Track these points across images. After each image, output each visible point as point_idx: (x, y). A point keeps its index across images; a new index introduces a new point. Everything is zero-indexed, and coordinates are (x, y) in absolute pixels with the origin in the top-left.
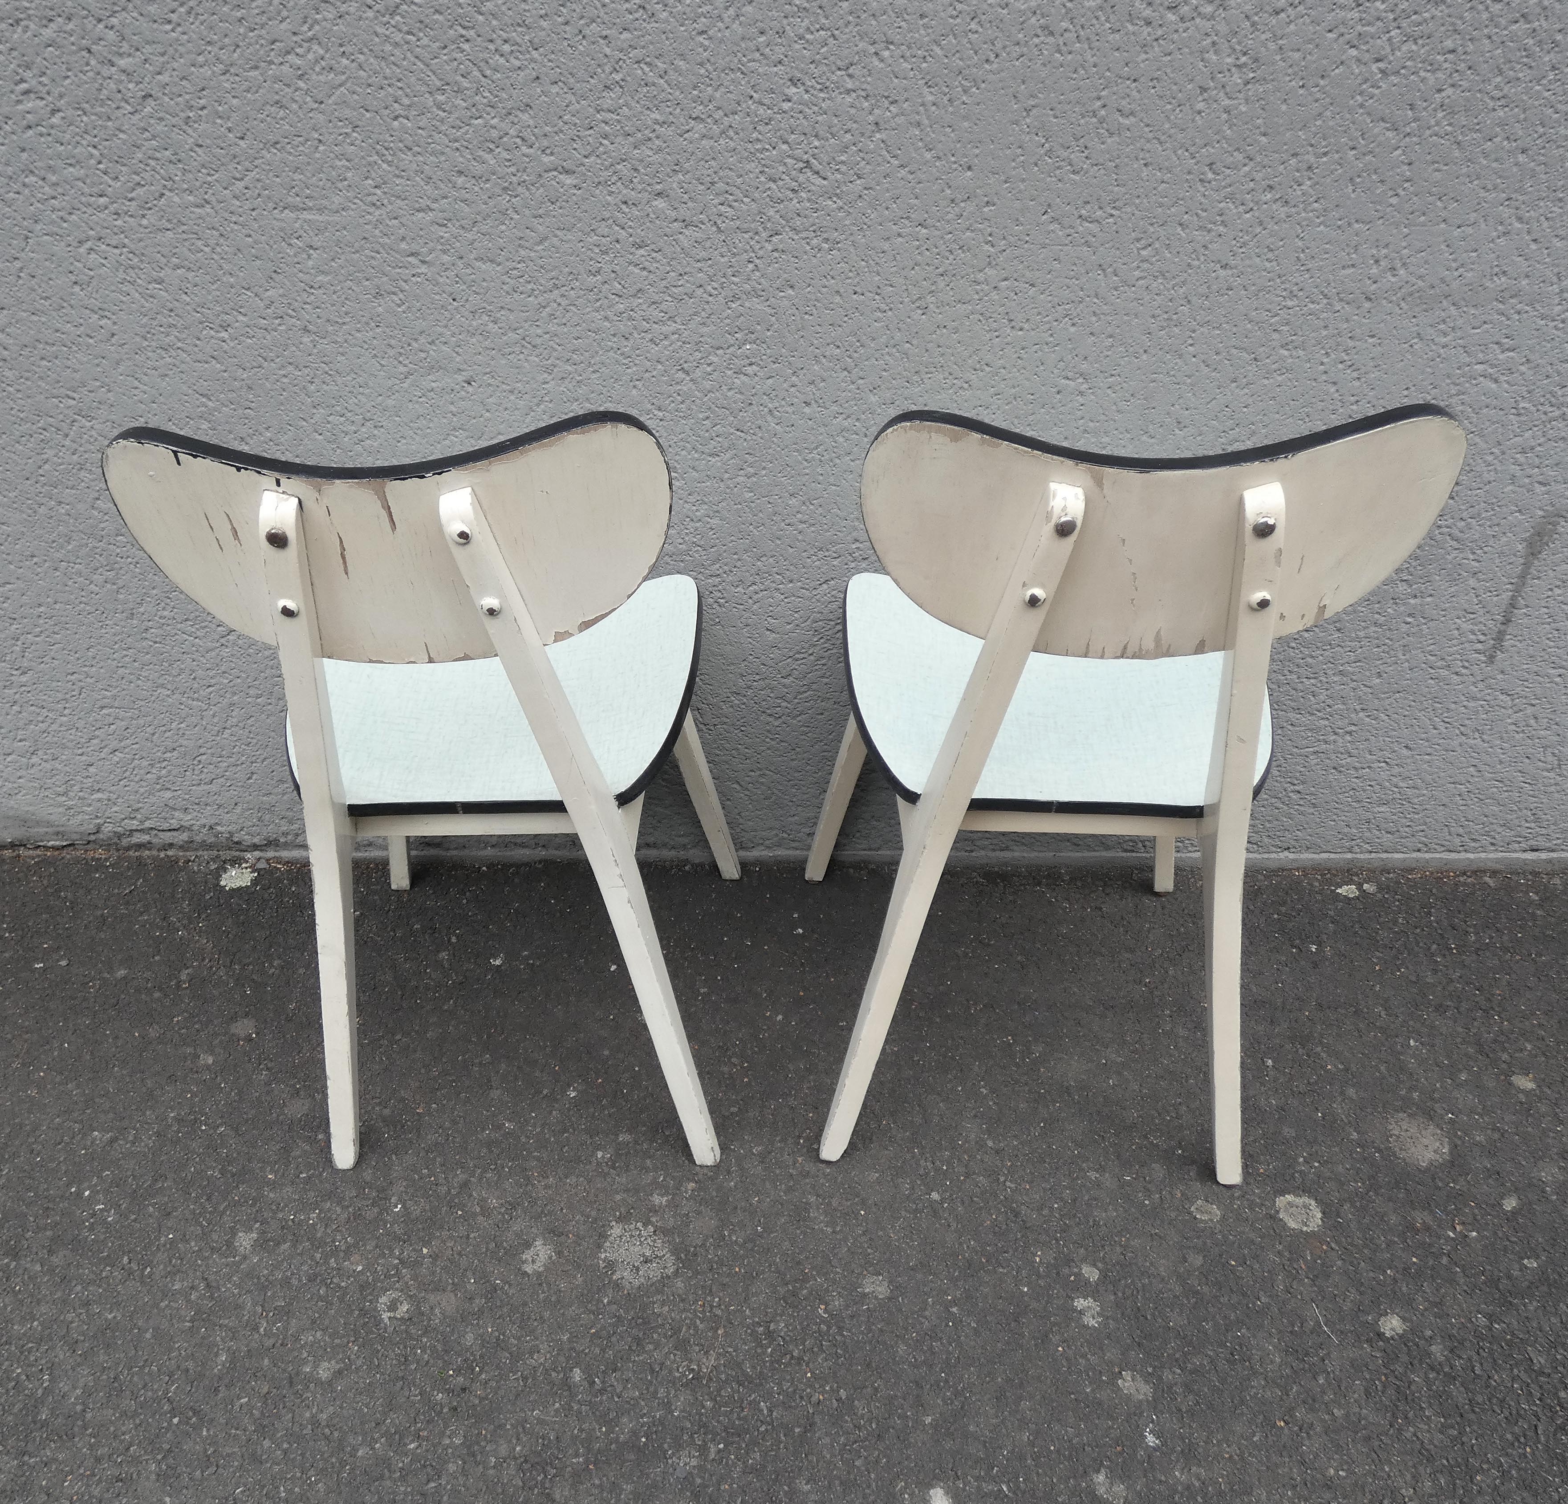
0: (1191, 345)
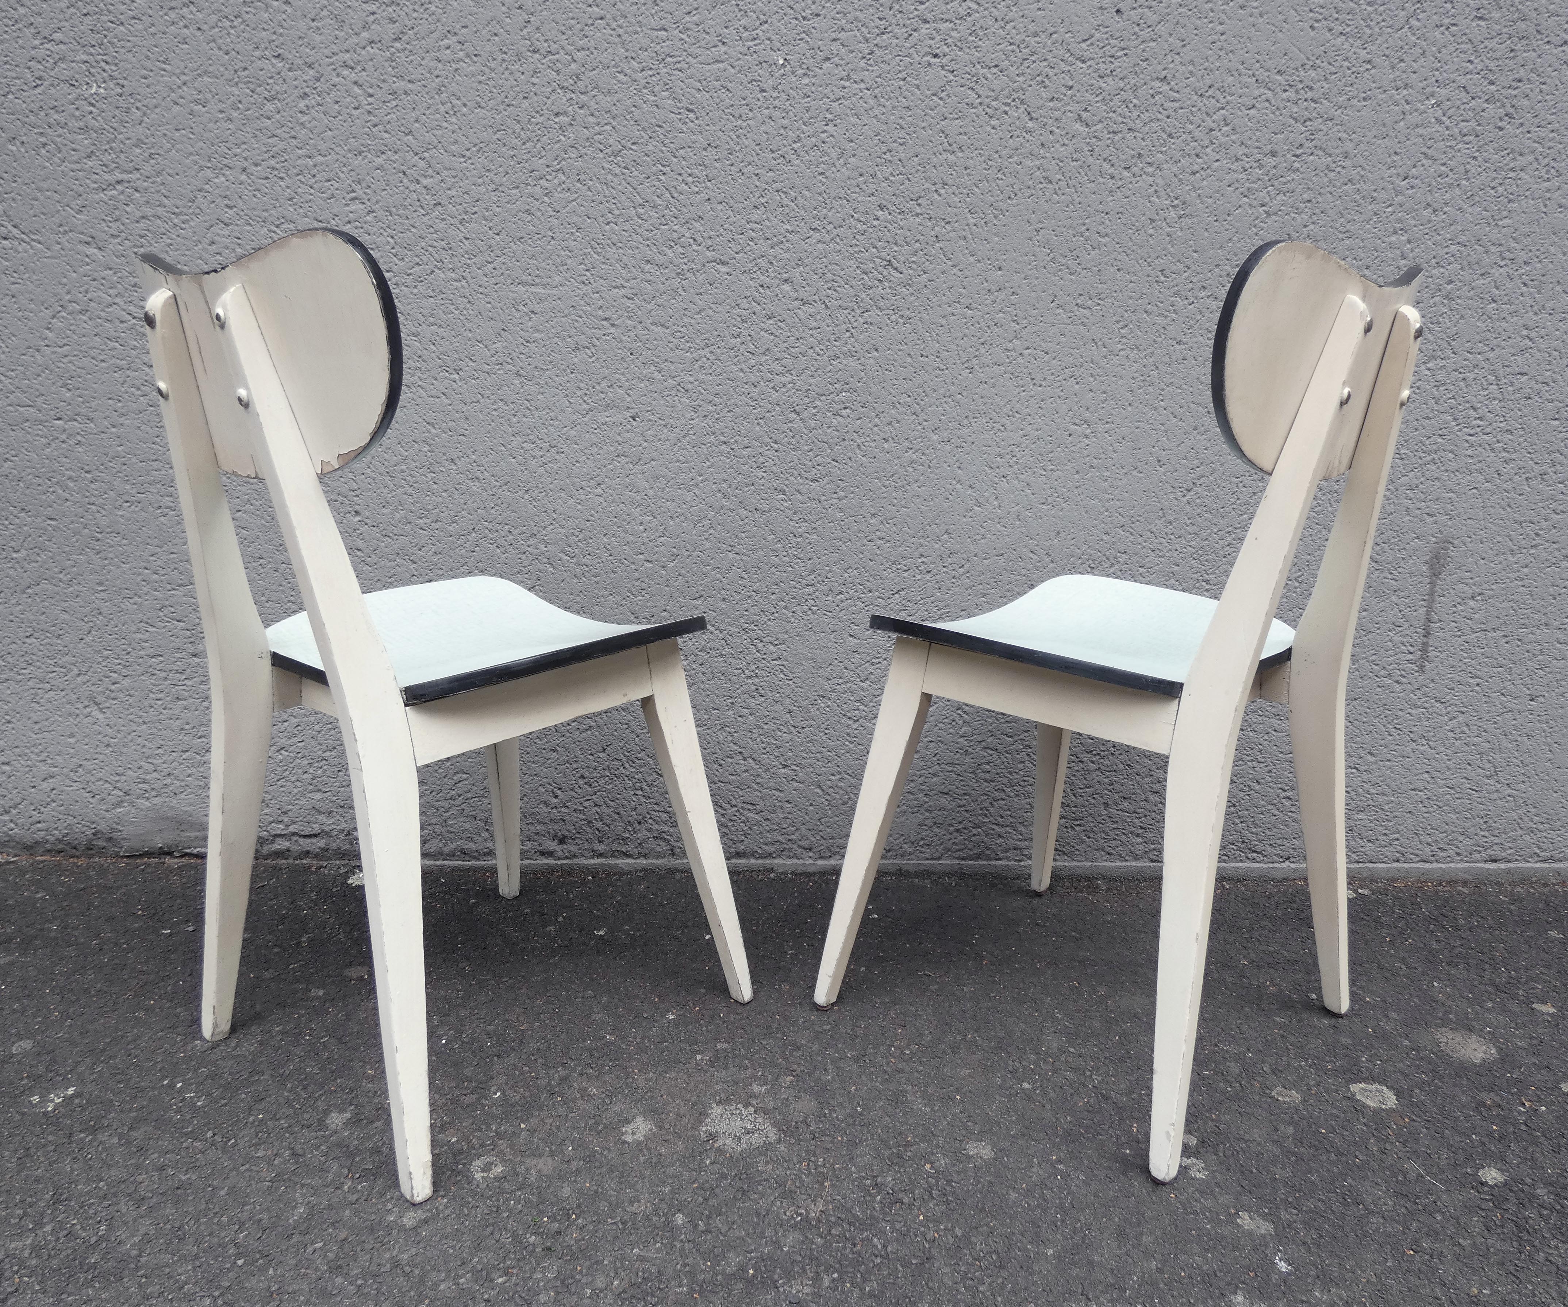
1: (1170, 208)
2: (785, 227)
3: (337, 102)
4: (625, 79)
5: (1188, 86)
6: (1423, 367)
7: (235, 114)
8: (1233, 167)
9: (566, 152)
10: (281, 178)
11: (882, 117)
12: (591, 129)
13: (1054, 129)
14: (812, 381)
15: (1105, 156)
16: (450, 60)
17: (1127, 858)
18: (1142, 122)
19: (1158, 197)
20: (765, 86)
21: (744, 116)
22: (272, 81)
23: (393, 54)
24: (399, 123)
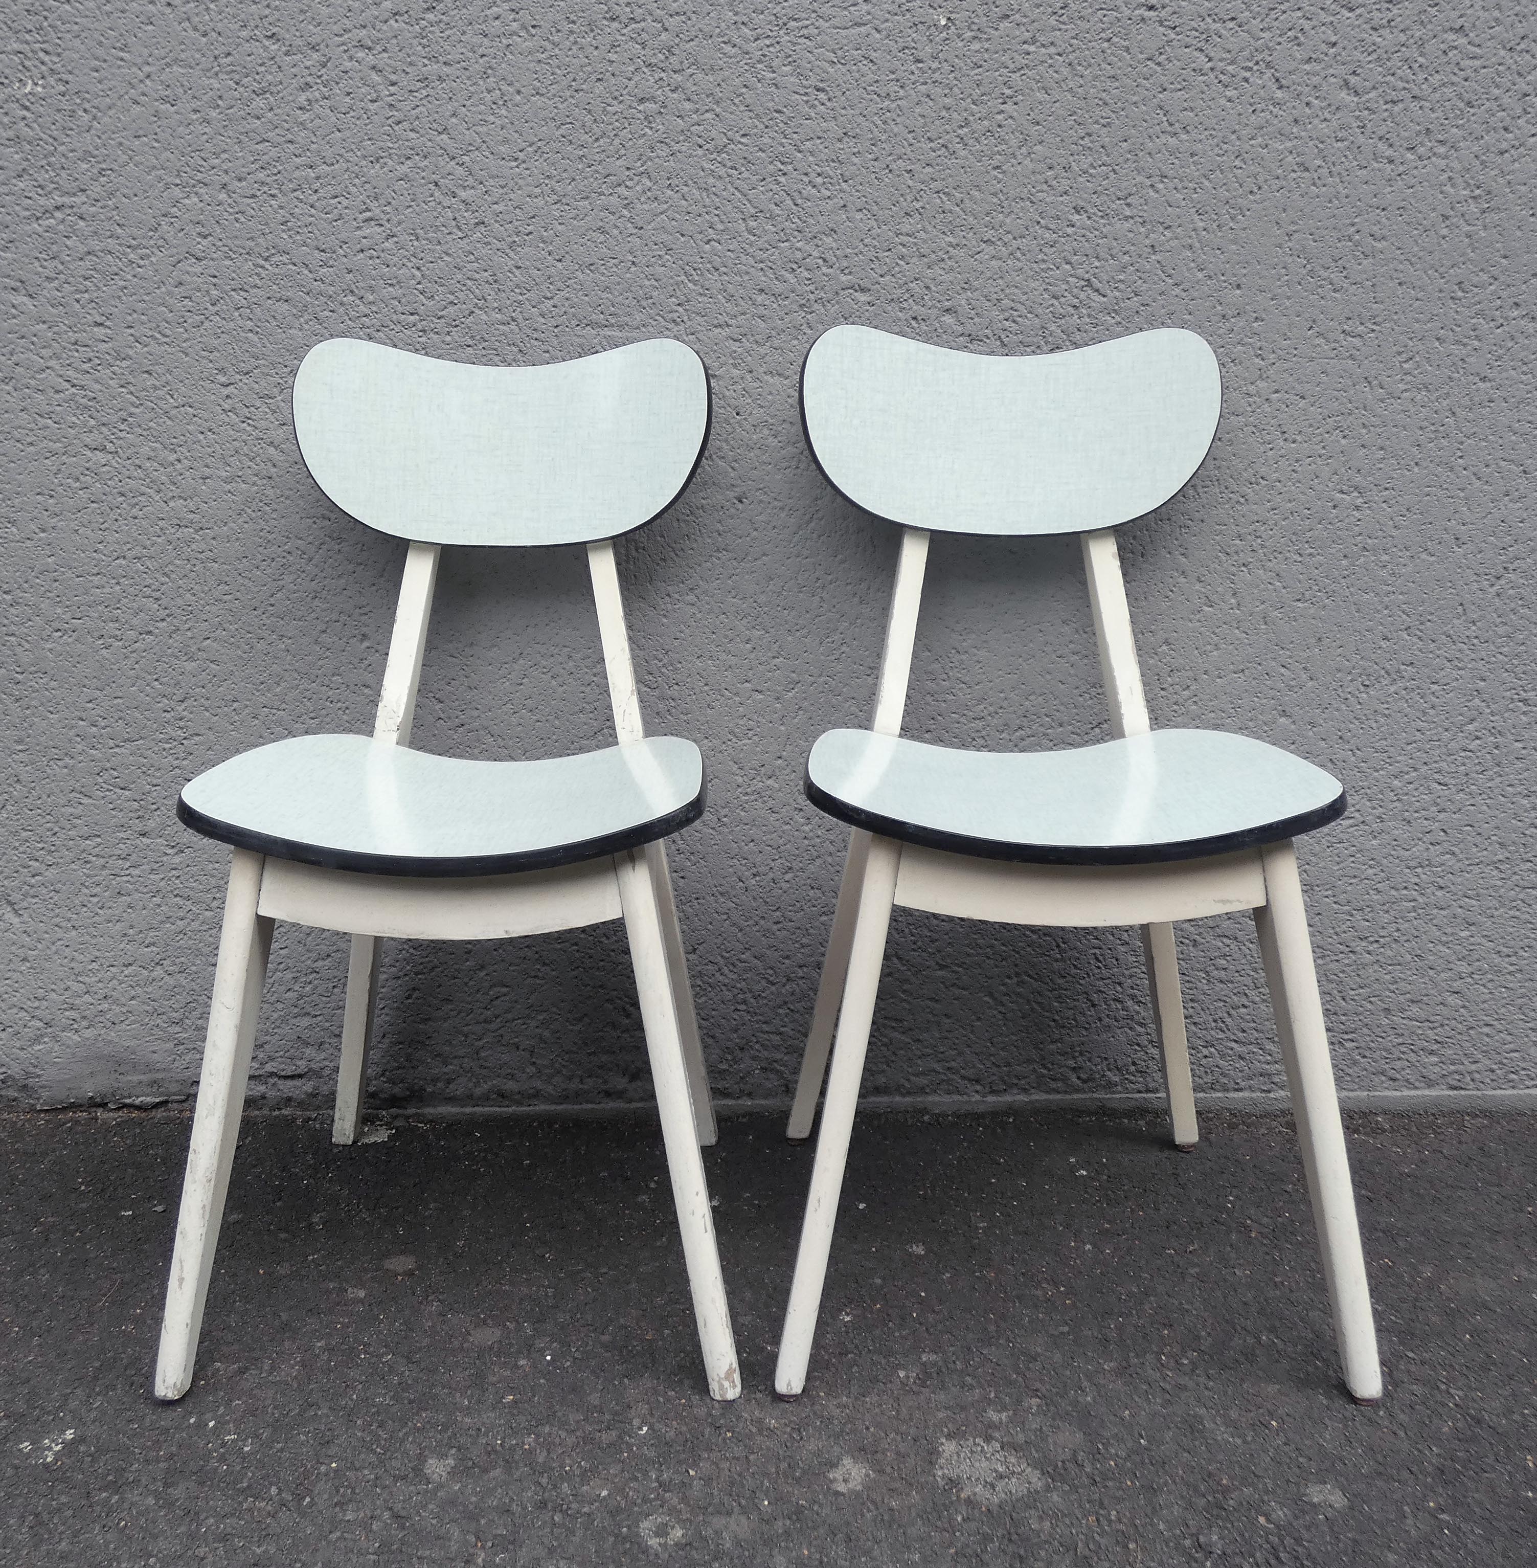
0: (1461, 457)
1: (1470, 201)
2: (947, 239)
3: (349, 94)
4: (734, 50)
5: (1492, 38)
7: (214, 114)
9: (652, 149)
10: (272, 195)
11: (1080, 90)
12: (686, 118)
13: (1312, 99)
15: (1380, 133)
16: (498, 33)
17: (1417, 1084)
18: (1430, 86)
19: (1453, 186)
20: (921, 55)
21: (893, 95)
22: (263, 69)
23: (423, 29)
24: (431, 119)
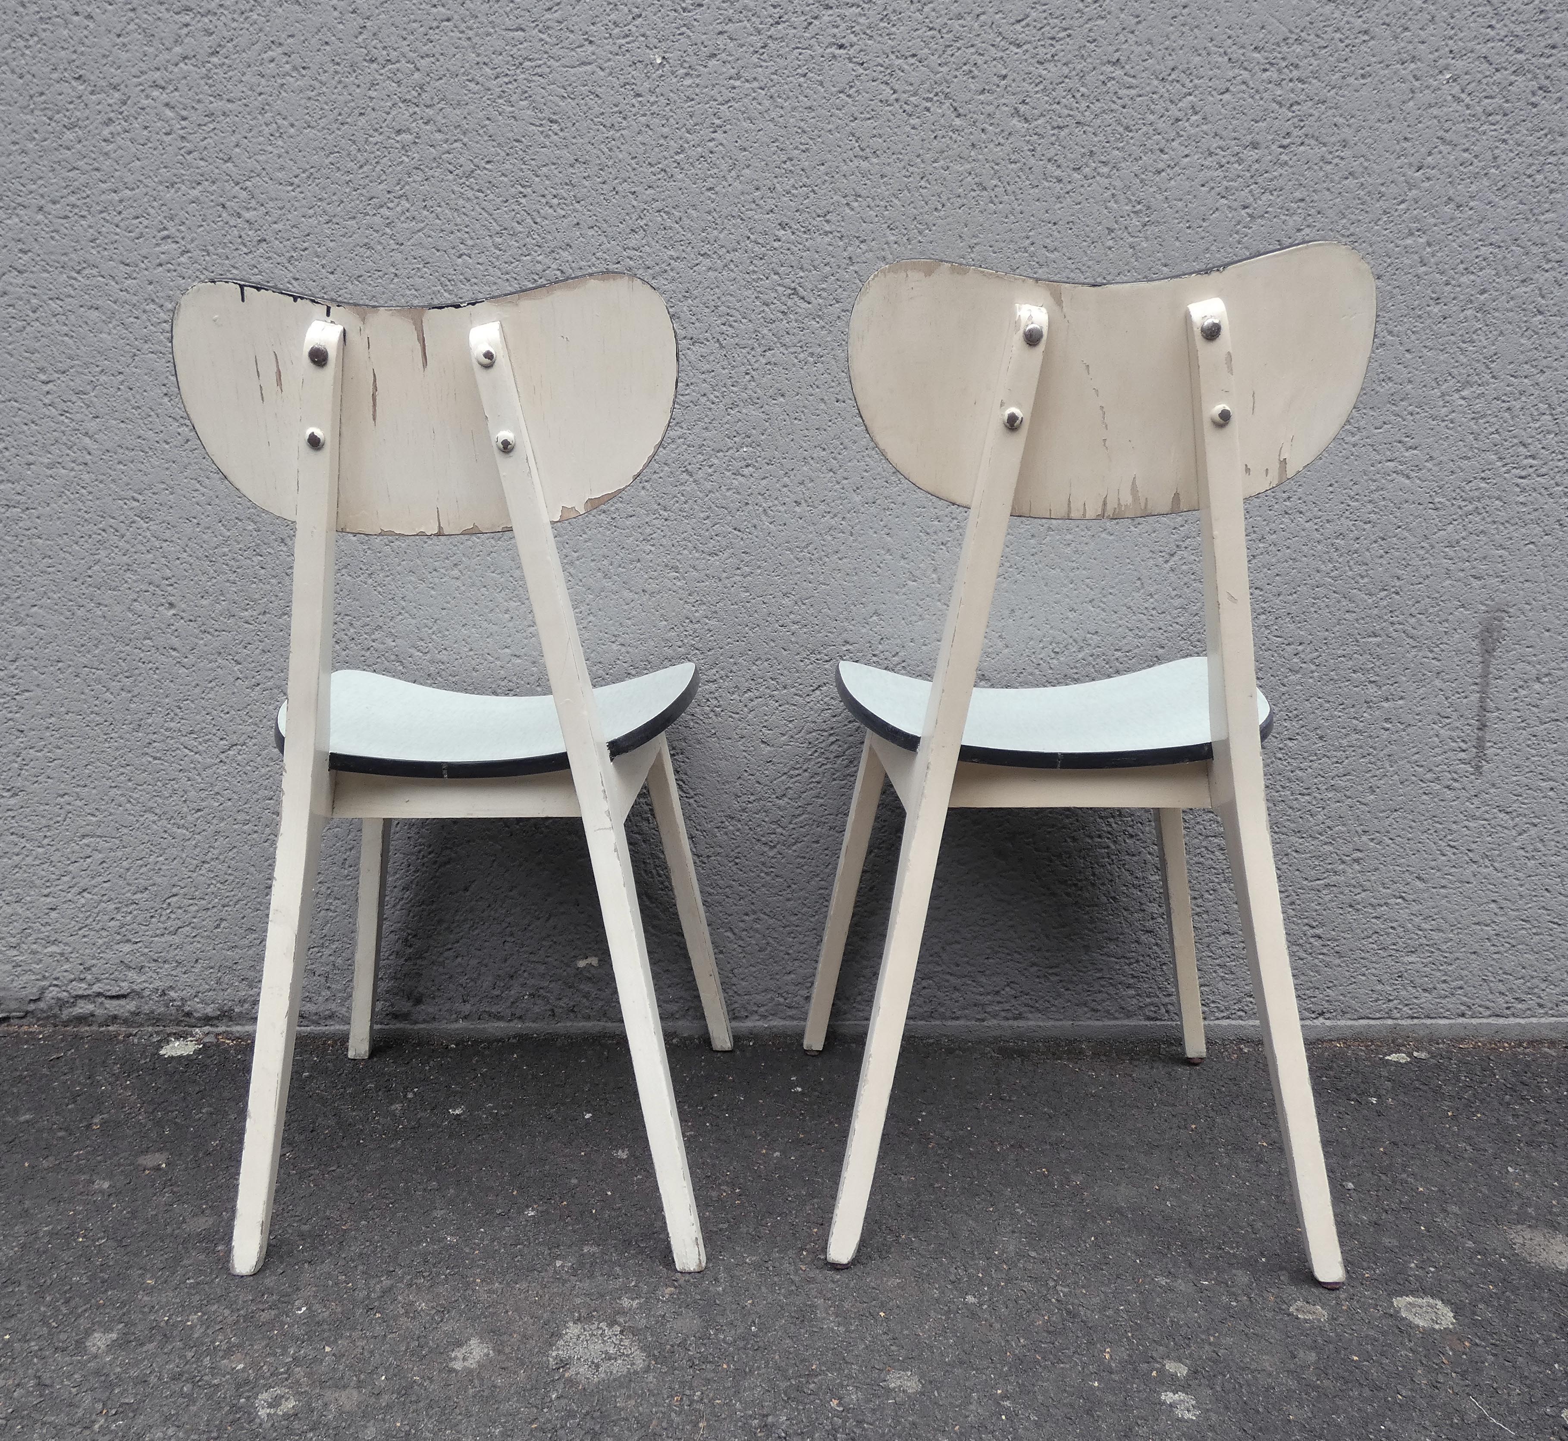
1: (1132, 215)
2: (669, 253)
3: (146, 128)
4: (477, 87)
5: (1146, 69)
6: (1457, 396)
7: (31, 146)
8: (1206, 163)
9: (409, 174)
10: (82, 216)
11: (781, 120)
12: (438, 148)
13: (986, 126)
14: (707, 434)
15: (1049, 156)
16: (275, 73)
18: (1092, 113)
19: (1116, 202)
20: (640, 90)
21: (617, 125)
22: (72, 106)
23: (209, 70)
24: (217, 149)
